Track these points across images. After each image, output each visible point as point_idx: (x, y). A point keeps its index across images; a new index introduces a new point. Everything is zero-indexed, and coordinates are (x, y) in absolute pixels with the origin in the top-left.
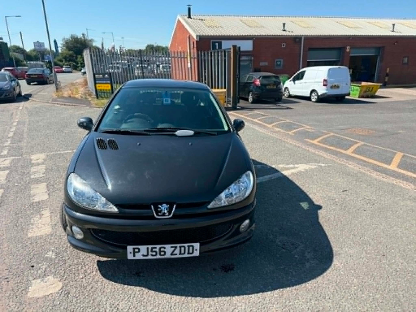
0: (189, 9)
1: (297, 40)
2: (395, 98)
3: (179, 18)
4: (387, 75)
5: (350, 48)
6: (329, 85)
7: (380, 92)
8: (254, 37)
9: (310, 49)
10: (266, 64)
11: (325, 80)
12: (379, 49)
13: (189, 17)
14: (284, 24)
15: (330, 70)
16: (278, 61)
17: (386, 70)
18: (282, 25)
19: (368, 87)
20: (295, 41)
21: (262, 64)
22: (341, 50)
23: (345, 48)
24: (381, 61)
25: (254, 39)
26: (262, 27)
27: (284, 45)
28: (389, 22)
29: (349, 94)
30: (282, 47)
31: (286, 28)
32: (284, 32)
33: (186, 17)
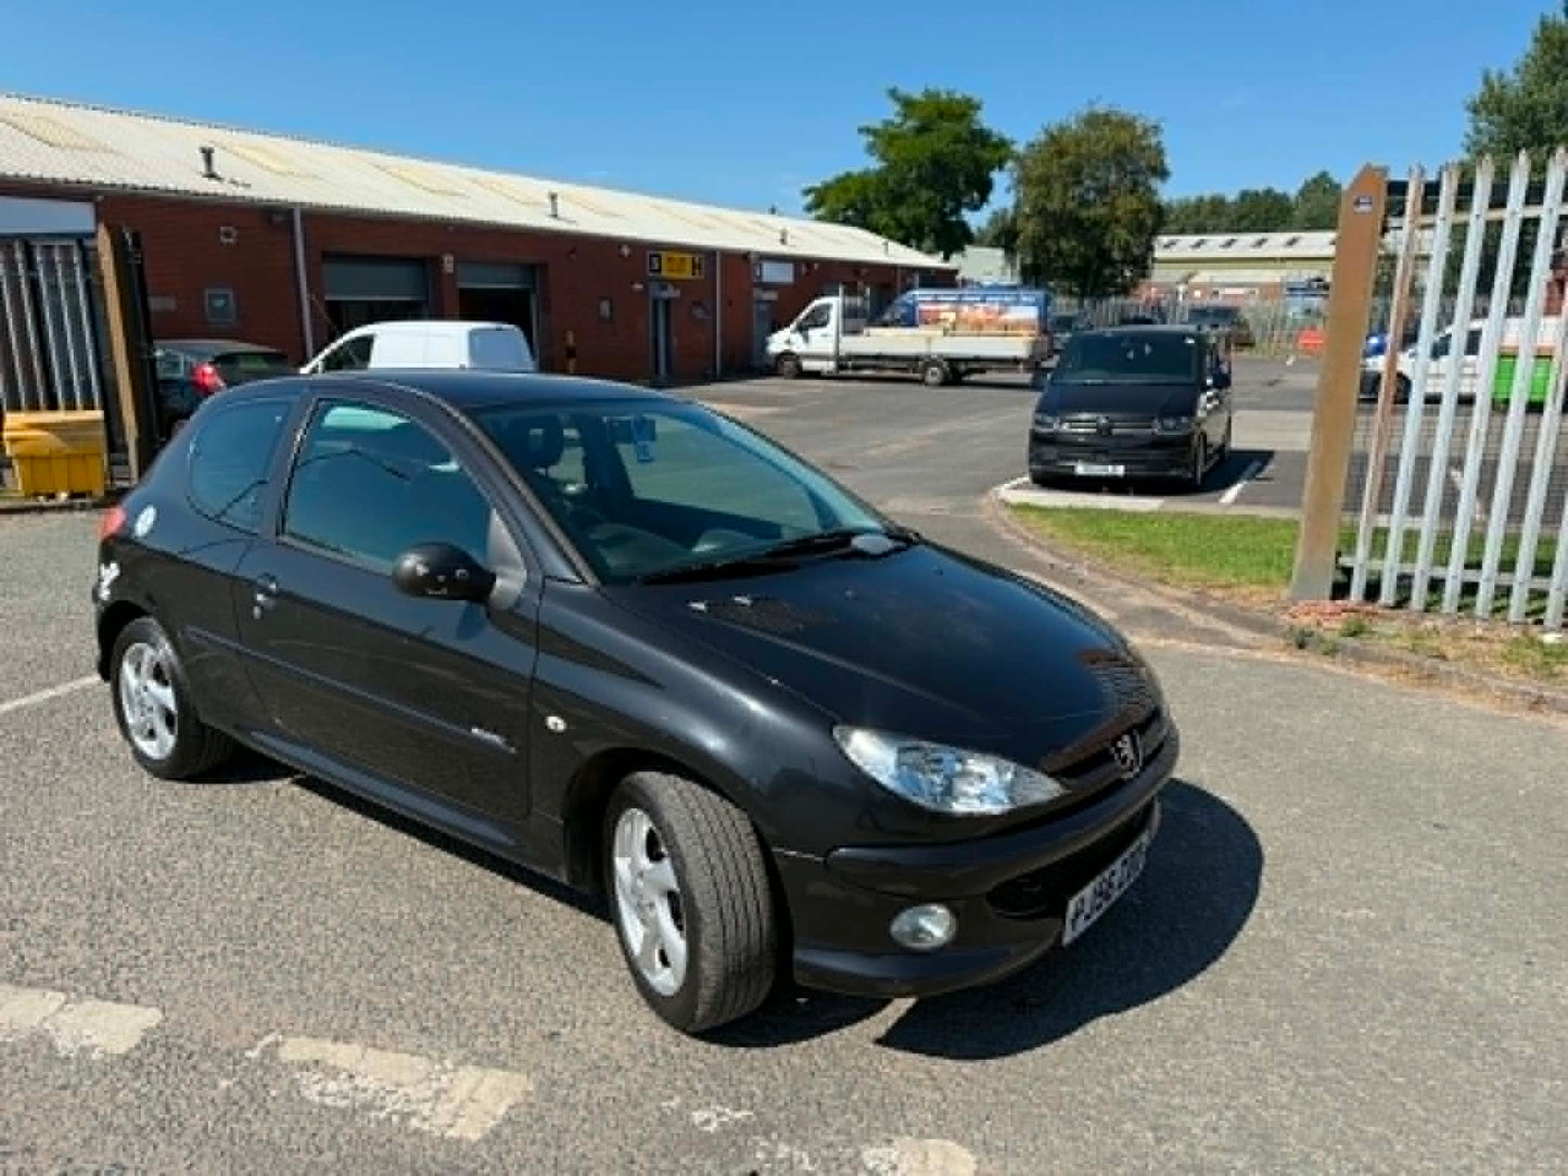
1: (272, 219)
4: (571, 353)
5: (456, 262)
8: (98, 193)
9: (328, 257)
10: (173, 304)
12: (531, 269)
14: (208, 154)
15: (472, 334)
16: (219, 297)
17: (565, 339)
18: (200, 157)
20: (270, 221)
21: (156, 304)
22: (426, 265)
23: (437, 262)
24: (546, 307)
25: (100, 198)
27: (228, 235)
28: (540, 188)
30: (225, 240)
31: (216, 169)
32: (214, 182)
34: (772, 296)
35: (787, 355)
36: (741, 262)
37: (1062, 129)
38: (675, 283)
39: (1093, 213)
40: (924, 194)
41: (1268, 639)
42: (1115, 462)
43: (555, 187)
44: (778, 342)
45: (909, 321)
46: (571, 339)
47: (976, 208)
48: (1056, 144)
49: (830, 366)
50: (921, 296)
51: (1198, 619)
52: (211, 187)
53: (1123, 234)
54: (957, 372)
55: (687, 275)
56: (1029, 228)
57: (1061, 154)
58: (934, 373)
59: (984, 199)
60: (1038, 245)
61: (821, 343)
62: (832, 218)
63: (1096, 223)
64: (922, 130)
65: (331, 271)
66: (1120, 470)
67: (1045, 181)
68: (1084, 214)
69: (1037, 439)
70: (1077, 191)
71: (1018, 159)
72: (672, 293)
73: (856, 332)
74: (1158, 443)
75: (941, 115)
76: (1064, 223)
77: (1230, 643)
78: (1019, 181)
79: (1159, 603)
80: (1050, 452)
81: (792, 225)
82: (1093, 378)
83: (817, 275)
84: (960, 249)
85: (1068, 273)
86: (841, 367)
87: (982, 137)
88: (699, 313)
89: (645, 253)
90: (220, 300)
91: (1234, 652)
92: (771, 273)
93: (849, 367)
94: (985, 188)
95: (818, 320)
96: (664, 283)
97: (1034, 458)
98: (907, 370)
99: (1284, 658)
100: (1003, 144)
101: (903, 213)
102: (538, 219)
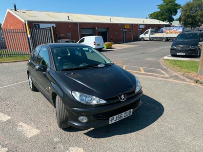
0: (15, 6)
1: (75, 24)
2: (119, 48)
3: (8, 10)
4: (112, 39)
5: (97, 28)
6: (96, 44)
7: (113, 46)
9: (82, 28)
10: (64, 35)
11: (94, 42)
12: (107, 29)
13: (16, 10)
14: (68, 17)
15: (95, 38)
19: (109, 44)
21: (62, 35)
22: (94, 29)
23: (95, 28)
24: (109, 33)
25: (56, 23)
26: (57, 17)
27: (70, 26)
28: (109, 18)
29: (104, 48)
31: (69, 19)
33: (14, 10)
34: (141, 30)
35: (142, 38)
36: (137, 26)
37: (189, 2)
38: (127, 29)
39: (194, 15)
40: (166, 14)
41: (192, 81)
42: (183, 53)
43: (111, 17)
44: (141, 36)
45: (162, 32)
46: (112, 37)
47: (175, 15)
48: (188, 5)
49: (149, 39)
50: (164, 29)
51: (182, 77)
52: (69, 21)
53: (199, 17)
54: (168, 39)
55: (129, 27)
56: (183, 18)
57: (189, 6)
58: (164, 40)
59: (176, 14)
60: (185, 20)
61: (147, 36)
62: (152, 18)
63: (194, 16)
64: (166, 5)
65: (82, 30)
66: (184, 54)
67: (186, 10)
68: (192, 15)
69: (172, 49)
70: (192, 11)
71: (182, 7)
72: (126, 30)
73: (153, 34)
74: (190, 50)
75: (170, 2)
76: (189, 17)
77: (186, 81)
78: (182, 11)
79: (177, 75)
80: (173, 51)
81: (145, 20)
82: (181, 40)
83: (148, 26)
84: (172, 21)
85: (190, 24)
86: (150, 39)
87: (176, 5)
88: (130, 33)
89: (122, 25)
90: (69, 34)
91: (185, 83)
92: (141, 27)
93: (151, 39)
94: (176, 12)
95: (147, 33)
96: (125, 29)
97: (171, 52)
98: (160, 39)
99: (193, 84)
100: (180, 5)
101: (163, 17)
102: (108, 22)
